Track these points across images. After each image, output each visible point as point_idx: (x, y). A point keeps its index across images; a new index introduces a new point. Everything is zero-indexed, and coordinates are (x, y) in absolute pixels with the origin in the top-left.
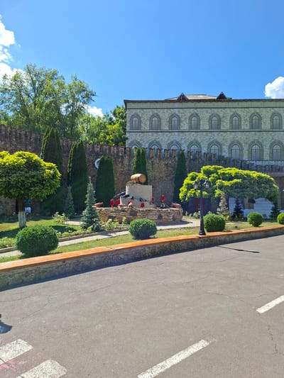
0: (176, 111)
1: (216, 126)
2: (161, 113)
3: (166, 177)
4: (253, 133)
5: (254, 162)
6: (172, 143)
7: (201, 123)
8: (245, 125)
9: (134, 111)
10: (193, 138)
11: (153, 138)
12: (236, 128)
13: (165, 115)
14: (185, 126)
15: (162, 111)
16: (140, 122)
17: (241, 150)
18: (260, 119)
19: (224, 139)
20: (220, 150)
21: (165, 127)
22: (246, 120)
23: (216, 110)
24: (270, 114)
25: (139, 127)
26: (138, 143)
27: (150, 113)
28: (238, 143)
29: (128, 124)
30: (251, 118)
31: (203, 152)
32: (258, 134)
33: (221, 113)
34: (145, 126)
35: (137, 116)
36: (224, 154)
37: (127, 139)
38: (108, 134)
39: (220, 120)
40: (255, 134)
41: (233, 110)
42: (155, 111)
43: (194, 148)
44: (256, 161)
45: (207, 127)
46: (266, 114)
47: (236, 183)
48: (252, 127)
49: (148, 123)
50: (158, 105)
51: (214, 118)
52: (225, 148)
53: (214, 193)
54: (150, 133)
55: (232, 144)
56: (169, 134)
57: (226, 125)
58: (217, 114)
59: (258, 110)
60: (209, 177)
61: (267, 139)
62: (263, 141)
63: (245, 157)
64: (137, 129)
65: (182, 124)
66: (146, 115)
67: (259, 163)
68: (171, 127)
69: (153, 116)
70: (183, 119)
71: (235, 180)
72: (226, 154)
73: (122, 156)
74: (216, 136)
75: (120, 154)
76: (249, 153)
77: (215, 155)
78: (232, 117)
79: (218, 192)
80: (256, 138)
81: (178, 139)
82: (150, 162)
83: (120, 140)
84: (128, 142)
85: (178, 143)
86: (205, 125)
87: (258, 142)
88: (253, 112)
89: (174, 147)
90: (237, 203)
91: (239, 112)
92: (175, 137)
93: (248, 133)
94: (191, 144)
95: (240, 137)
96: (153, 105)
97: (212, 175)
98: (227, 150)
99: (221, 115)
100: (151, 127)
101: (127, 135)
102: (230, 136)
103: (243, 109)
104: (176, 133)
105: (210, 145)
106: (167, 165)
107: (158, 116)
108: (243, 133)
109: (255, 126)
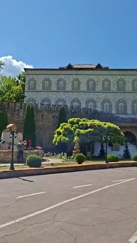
0: (63, 77)
1: (91, 88)
2: (51, 78)
3: (53, 125)
4: (119, 94)
5: (120, 115)
6: (59, 100)
7: (81, 86)
8: (114, 88)
9: (31, 76)
10: (75, 97)
11: (45, 96)
12: (106, 90)
13: (54, 79)
14: (69, 88)
15: (52, 76)
16: (35, 84)
17: (110, 106)
18: (125, 83)
19: (97, 98)
20: (95, 106)
21: (54, 88)
22: (114, 84)
23: (92, 77)
24: (132, 80)
25: (35, 88)
26: (33, 100)
27: (43, 77)
28: (109, 101)
29: (26, 86)
30: (118, 82)
31: (82, 107)
32: (123, 94)
33: (95, 78)
34: (39, 87)
35: (33, 79)
36: (98, 109)
37: (25, 97)
38: (12, 92)
39: (95, 84)
40: (121, 95)
41: (105, 76)
42: (47, 76)
43: (75, 104)
44: (122, 114)
45: (85, 89)
46: (129, 80)
47: (90, 131)
48: (118, 89)
49: (41, 85)
50: (49, 72)
51: (90, 82)
52: (99, 105)
53: (74, 138)
54: (43, 93)
55: (104, 101)
56: (57, 94)
57: (99, 88)
58: (92, 79)
59: (123, 77)
60: (72, 127)
61: (130, 98)
62: (127, 100)
63: (114, 112)
64: (33, 89)
65: (66, 86)
66: (40, 79)
67: (124, 116)
68: (58, 88)
69: (45, 80)
70: (67, 82)
71: (89, 129)
72: (99, 109)
73: (18, 110)
74: (92, 96)
75: (17, 108)
76: (116, 108)
77: (90, 109)
78: (103, 81)
79: (76, 138)
80: (121, 97)
81: (64, 97)
82: (40, 114)
83: (20, 98)
84: (26, 99)
85: (63, 100)
86: (83, 87)
87: (123, 100)
88: (119, 78)
89: (60, 103)
90: (102, 147)
91: (109, 78)
92: (62, 95)
93: (115, 94)
94: (74, 101)
95: (110, 96)
96: (45, 72)
97: (75, 125)
98: (100, 106)
99: (96, 80)
100: (44, 88)
101: (26, 94)
102: (102, 96)
103: (112, 76)
104: (62, 93)
105: (88, 102)
106: (54, 117)
107: (49, 80)
108: (112, 94)
109: (121, 89)
